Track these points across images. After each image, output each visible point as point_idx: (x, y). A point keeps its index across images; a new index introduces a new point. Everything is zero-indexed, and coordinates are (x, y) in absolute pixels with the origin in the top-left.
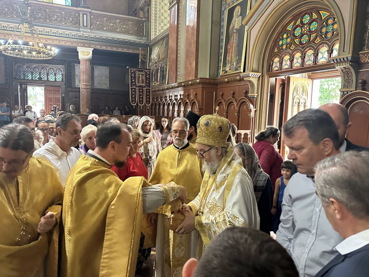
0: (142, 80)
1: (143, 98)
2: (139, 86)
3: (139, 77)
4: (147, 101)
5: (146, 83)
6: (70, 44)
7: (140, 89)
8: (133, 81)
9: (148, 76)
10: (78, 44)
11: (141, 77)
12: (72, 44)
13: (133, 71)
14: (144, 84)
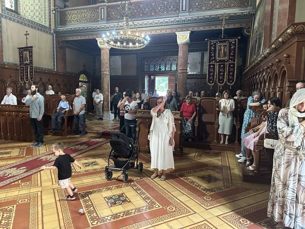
0: (225, 53)
1: (223, 75)
2: (220, 61)
3: (220, 50)
4: (229, 80)
5: (230, 55)
6: (170, 31)
7: (221, 64)
8: (213, 55)
9: (232, 47)
10: (177, 30)
11: (222, 50)
12: (172, 31)
13: (212, 44)
14: (226, 58)
